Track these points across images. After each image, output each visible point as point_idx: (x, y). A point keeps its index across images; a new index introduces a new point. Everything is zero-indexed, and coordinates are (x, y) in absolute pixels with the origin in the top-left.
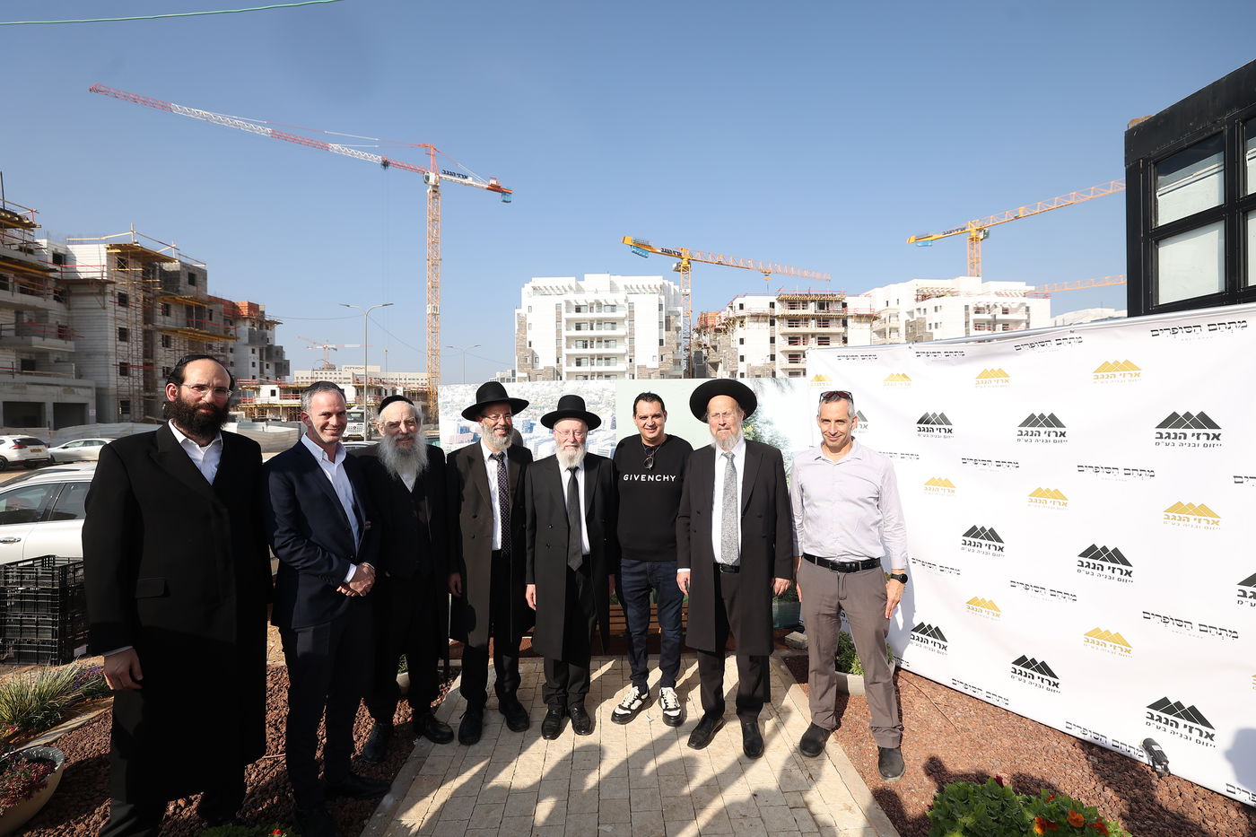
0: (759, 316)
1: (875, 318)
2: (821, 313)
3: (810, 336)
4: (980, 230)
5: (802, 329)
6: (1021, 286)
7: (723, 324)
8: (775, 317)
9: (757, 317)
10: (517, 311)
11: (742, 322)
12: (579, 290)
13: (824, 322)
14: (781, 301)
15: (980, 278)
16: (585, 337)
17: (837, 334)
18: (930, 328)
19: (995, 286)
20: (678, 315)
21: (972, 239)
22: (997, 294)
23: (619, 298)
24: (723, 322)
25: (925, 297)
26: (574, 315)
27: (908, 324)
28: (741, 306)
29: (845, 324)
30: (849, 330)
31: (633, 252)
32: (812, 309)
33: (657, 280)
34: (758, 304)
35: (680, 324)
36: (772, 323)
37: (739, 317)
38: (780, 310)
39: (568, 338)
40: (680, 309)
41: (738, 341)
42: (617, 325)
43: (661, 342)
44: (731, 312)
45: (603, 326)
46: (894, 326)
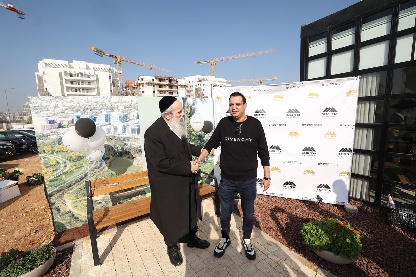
0: (149, 83)
1: (186, 87)
2: (170, 84)
3: (167, 91)
4: (214, 62)
5: (164, 89)
6: (224, 80)
7: (136, 86)
8: (154, 84)
9: (148, 84)
10: (36, 73)
11: (143, 85)
12: (70, 67)
13: (171, 87)
14: (156, 78)
15: (214, 77)
16: (76, 87)
17: (175, 91)
18: (202, 91)
19: (218, 79)
20: (118, 81)
21: (212, 65)
22: (219, 82)
23: (91, 72)
24: (136, 85)
25: (200, 81)
26: (69, 77)
27: (196, 89)
28: (142, 79)
29: (177, 88)
30: (179, 90)
31: (96, 54)
32: (167, 82)
33: (108, 67)
34: (148, 79)
35: (119, 85)
36: (154, 86)
37: (141, 83)
38: (156, 82)
39: (67, 88)
40: (118, 79)
41: (142, 92)
42: (91, 83)
43: (111, 91)
44: (138, 81)
45: (84, 83)
46: (192, 89)
